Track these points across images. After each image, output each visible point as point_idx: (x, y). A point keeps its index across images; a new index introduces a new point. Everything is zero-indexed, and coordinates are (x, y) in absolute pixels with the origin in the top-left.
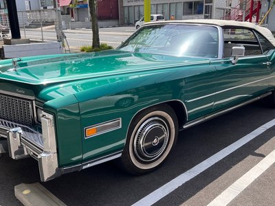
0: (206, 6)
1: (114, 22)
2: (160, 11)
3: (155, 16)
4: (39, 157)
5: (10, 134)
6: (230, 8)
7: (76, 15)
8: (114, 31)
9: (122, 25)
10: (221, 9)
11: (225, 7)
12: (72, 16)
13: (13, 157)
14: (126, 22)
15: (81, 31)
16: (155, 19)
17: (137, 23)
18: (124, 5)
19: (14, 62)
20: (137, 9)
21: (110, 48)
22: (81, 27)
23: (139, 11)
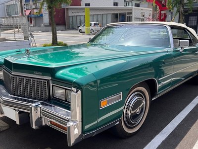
0: (127, 16)
1: (62, 27)
2: (95, 19)
3: (93, 23)
4: (68, 125)
5: (33, 108)
6: (144, 18)
7: (34, 21)
8: (63, 33)
9: (69, 29)
10: (137, 18)
11: (140, 17)
12: (31, 22)
13: (34, 127)
14: (71, 27)
15: (38, 33)
16: (93, 25)
17: (80, 28)
18: (69, 15)
19: (28, 51)
20: (78, 18)
21: (65, 45)
22: (38, 31)
23: (80, 19)
